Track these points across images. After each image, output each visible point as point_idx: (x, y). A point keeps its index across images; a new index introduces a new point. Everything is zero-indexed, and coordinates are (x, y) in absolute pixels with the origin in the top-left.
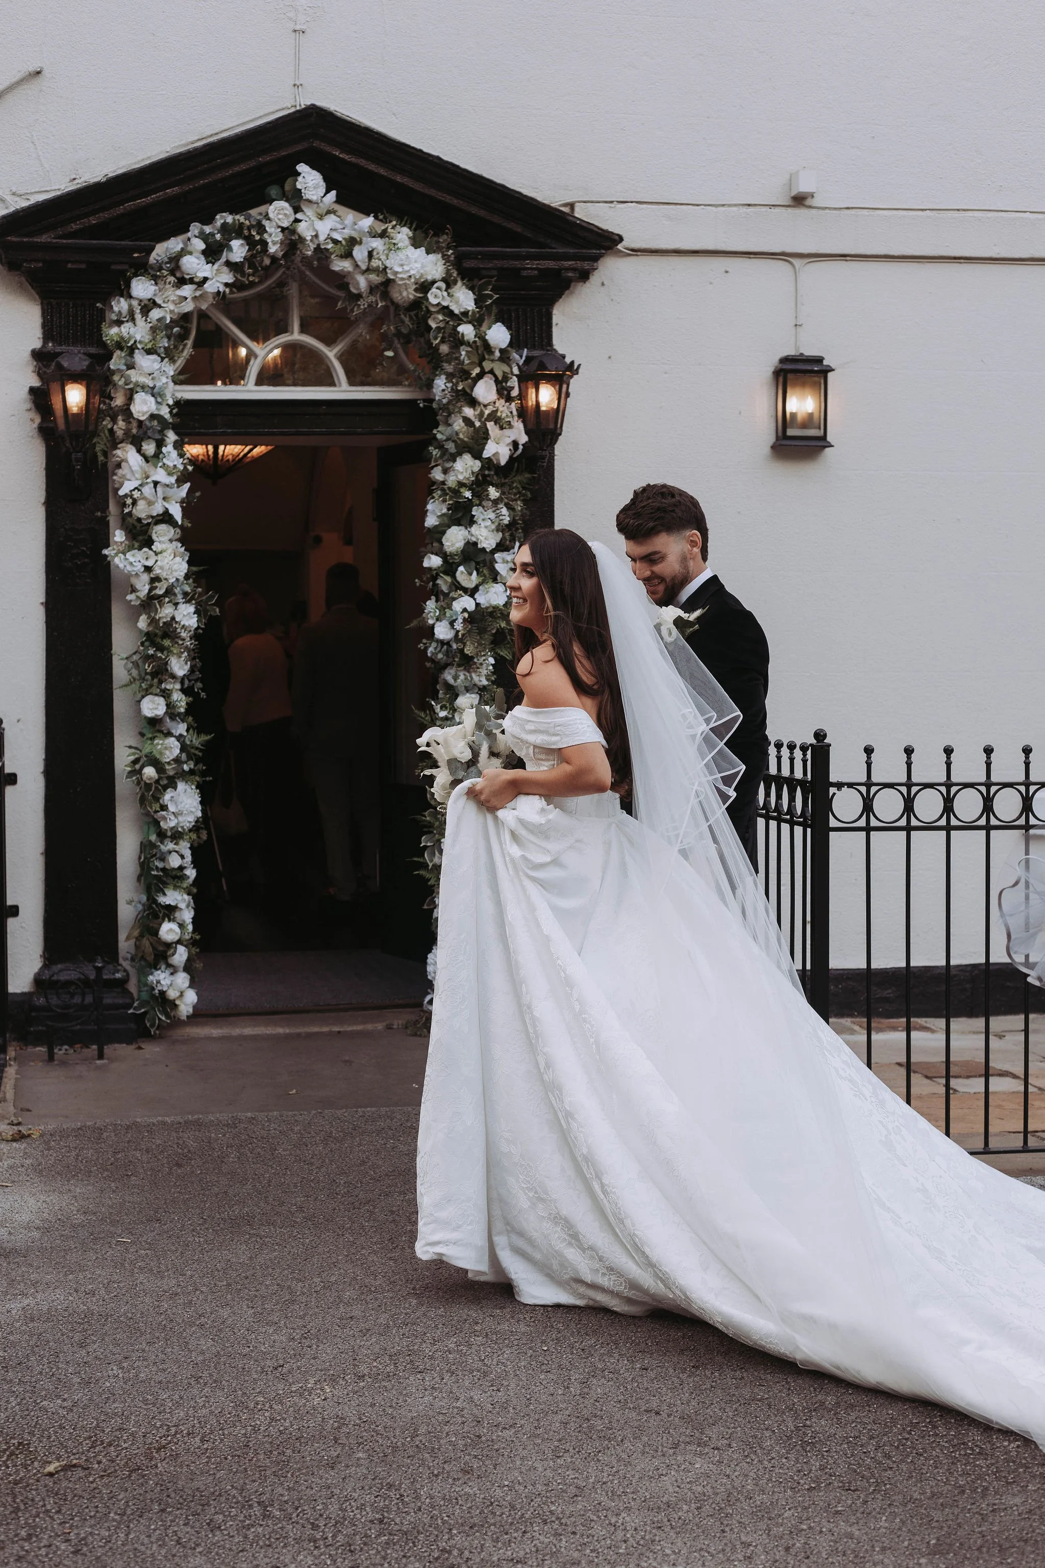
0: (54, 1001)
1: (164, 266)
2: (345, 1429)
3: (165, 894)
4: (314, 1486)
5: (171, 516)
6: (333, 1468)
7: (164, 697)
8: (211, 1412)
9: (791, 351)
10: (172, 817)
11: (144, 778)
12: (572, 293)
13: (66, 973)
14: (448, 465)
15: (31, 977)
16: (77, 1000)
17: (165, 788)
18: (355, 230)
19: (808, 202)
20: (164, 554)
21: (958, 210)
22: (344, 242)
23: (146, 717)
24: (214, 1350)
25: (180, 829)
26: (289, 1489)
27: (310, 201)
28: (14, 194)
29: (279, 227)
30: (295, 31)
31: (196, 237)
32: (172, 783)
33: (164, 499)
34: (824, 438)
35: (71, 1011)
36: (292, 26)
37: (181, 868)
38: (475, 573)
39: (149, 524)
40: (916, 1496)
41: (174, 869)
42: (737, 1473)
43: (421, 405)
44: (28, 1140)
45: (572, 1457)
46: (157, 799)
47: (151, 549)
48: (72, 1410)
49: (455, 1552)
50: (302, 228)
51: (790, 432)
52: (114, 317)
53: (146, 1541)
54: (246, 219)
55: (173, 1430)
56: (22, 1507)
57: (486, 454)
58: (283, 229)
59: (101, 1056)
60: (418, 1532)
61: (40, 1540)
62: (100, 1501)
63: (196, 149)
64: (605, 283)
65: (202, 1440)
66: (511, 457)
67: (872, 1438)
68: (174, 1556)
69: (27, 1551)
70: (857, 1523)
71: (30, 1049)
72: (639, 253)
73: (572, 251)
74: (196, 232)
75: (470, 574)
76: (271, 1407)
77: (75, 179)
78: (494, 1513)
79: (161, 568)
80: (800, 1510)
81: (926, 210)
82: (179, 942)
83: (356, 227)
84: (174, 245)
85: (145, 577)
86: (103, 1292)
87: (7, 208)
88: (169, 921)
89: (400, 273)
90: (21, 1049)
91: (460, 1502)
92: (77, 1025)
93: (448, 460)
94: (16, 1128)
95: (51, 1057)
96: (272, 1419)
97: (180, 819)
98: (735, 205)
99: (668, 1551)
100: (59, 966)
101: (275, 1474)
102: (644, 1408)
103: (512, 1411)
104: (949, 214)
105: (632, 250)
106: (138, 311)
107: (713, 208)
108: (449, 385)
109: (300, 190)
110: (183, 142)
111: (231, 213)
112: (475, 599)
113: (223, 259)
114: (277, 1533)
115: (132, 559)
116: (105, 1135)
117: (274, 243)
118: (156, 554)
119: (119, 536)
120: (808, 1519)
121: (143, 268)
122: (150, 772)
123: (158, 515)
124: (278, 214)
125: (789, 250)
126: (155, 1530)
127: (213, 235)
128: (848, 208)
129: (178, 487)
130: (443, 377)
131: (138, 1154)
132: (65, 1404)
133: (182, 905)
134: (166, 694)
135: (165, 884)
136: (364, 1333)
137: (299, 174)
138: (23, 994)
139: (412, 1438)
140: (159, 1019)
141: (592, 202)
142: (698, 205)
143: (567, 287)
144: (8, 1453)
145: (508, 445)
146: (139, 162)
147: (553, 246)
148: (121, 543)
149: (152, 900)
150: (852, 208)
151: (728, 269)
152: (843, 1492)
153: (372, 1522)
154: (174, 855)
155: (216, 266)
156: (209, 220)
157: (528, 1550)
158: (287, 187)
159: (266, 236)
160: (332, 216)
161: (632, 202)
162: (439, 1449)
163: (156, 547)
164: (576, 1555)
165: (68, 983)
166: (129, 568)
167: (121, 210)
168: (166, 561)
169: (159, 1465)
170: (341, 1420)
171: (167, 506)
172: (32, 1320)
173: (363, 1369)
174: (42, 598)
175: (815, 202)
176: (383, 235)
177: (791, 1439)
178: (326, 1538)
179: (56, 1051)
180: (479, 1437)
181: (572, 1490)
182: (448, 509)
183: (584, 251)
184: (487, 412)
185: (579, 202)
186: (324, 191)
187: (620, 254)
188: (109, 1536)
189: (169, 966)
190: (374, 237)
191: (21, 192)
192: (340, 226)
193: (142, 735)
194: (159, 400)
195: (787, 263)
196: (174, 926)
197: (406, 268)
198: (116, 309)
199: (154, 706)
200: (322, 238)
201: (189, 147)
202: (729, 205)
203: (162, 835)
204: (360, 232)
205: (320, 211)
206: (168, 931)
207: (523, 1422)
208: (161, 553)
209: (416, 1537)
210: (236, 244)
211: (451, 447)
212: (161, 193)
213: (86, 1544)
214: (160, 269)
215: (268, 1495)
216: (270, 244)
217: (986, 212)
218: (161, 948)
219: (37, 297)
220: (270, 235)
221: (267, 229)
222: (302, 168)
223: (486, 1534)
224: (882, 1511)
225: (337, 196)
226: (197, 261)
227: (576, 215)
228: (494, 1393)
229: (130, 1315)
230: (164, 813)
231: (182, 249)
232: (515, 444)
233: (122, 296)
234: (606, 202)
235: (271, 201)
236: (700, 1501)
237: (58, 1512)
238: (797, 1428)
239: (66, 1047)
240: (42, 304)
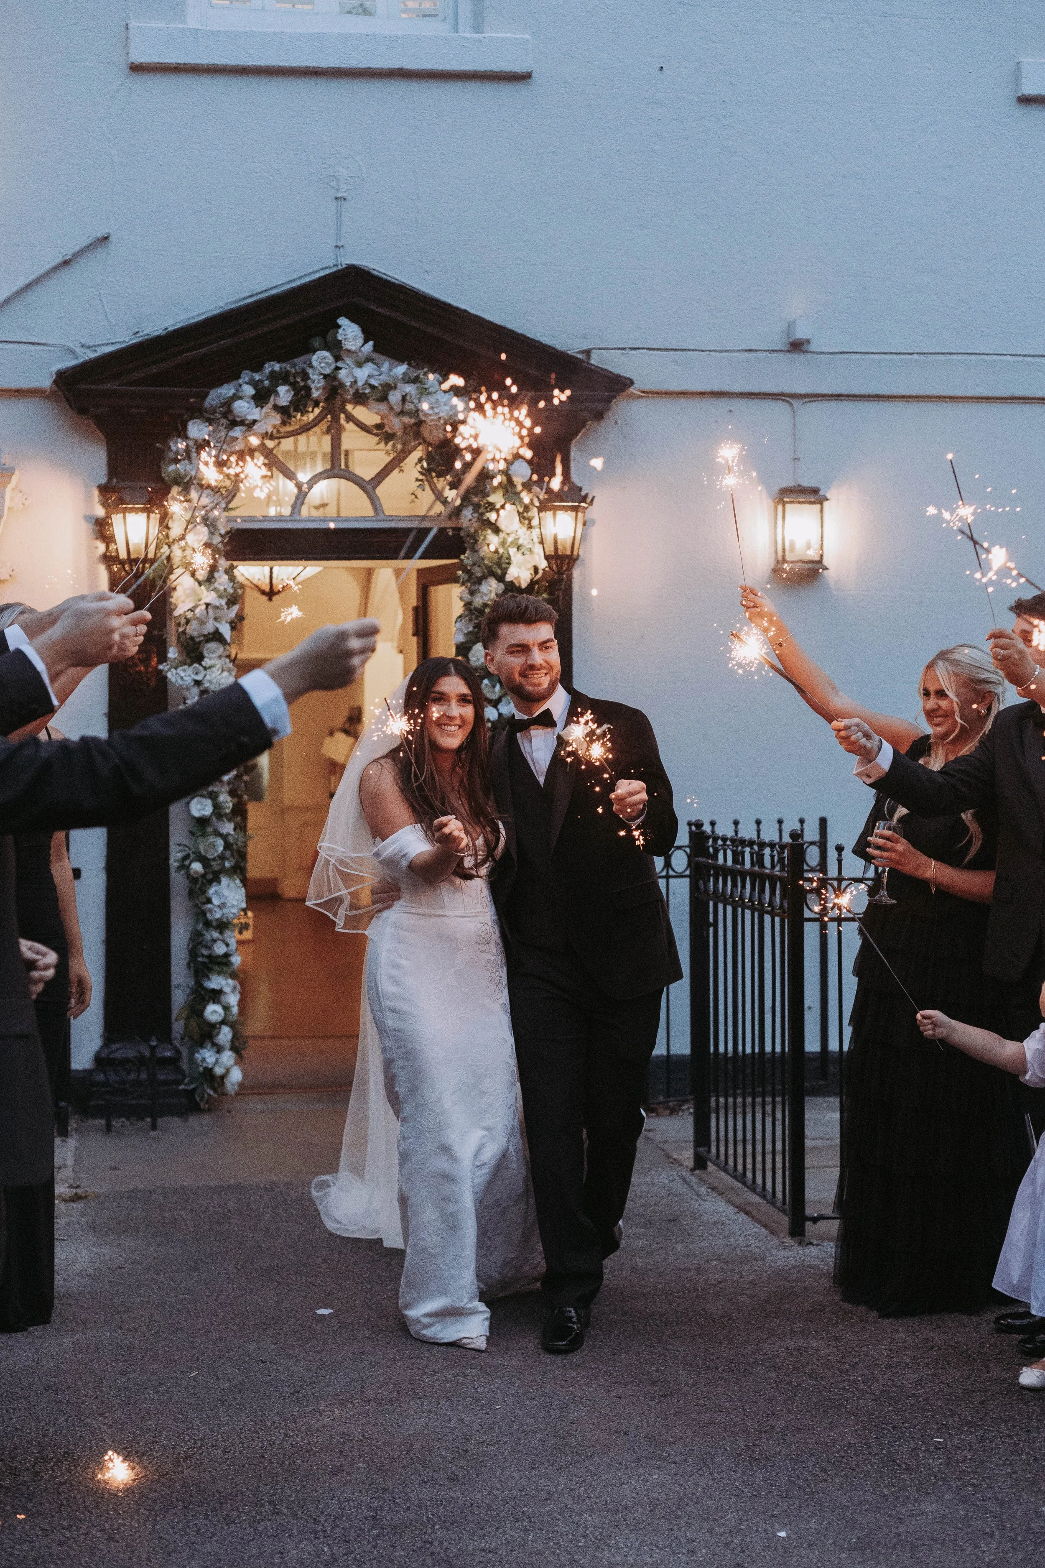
0: (112, 1077)
1: (218, 410)
2: (349, 1444)
3: (209, 979)
4: (318, 1489)
5: (221, 635)
6: (336, 1475)
7: (211, 798)
8: (234, 1429)
9: (789, 483)
10: (217, 910)
11: (192, 872)
12: (588, 431)
13: (125, 1052)
14: (474, 588)
15: (91, 1055)
16: (133, 1076)
17: (210, 882)
18: (390, 376)
19: (805, 348)
20: (213, 669)
21: (945, 354)
22: (380, 388)
23: (194, 818)
24: (239, 1378)
25: (225, 920)
26: (297, 1491)
27: (349, 351)
28: (83, 346)
29: (322, 374)
30: (337, 198)
31: (247, 383)
32: (216, 879)
33: (216, 619)
34: (820, 560)
35: (127, 1086)
36: (334, 194)
37: (227, 955)
38: (498, 686)
39: (200, 642)
40: (844, 1502)
41: (218, 956)
42: (689, 1483)
43: (450, 534)
44: (84, 1201)
45: (546, 1468)
46: (204, 892)
47: (201, 665)
48: (111, 1426)
49: (436, 1543)
50: (343, 375)
51: (788, 555)
52: (172, 455)
53: (171, 1531)
54: (291, 367)
55: (199, 1443)
56: (65, 1503)
57: (508, 578)
58: (325, 377)
59: (154, 1127)
60: (406, 1527)
61: (78, 1528)
62: (132, 1499)
63: (247, 306)
64: (619, 422)
65: (224, 1452)
66: (532, 580)
67: (812, 1455)
68: (193, 1543)
69: (68, 1538)
70: (790, 1524)
71: (91, 1122)
72: (650, 395)
73: (587, 394)
74: (247, 379)
75: (494, 686)
76: (286, 1425)
77: (137, 332)
78: (473, 1513)
79: (210, 682)
80: (741, 1512)
81: (915, 353)
82: (223, 1022)
83: (391, 374)
84: (227, 390)
85: (195, 691)
86: (145, 1329)
87: (77, 358)
88: (214, 1003)
89: (431, 415)
90: (82, 1121)
91: (444, 1503)
92: (133, 1099)
93: (474, 583)
94: (74, 1190)
95: (109, 1128)
96: (286, 1435)
97: (225, 911)
98: (738, 351)
99: (621, 1545)
100: (118, 1046)
101: (285, 1480)
102: (614, 1429)
103: (497, 1431)
104: (935, 357)
105: (643, 392)
106: (194, 450)
107: (717, 354)
108: (476, 515)
109: (340, 341)
110: (236, 298)
111: (278, 362)
112: (498, 710)
113: (271, 403)
114: (283, 1526)
115: (183, 674)
116: (154, 1197)
117: (317, 389)
118: (205, 668)
119: (173, 653)
120: (747, 1520)
121: (199, 413)
122: (197, 867)
123: (209, 634)
124: (321, 363)
125: (787, 390)
126: (178, 1523)
127: (261, 381)
128: (842, 353)
129: (228, 608)
130: (471, 508)
131: (183, 1214)
132: (106, 1421)
133: (227, 990)
134: (213, 796)
135: (210, 970)
136: (372, 1365)
137: (340, 327)
138: (84, 1071)
139: (408, 1452)
140: (209, 1095)
141: (607, 349)
142: (703, 351)
143: (584, 425)
144: (55, 1460)
145: (529, 569)
146: (194, 317)
148: (175, 659)
149: (199, 985)
150: (846, 353)
151: (732, 409)
152: (780, 1499)
153: (366, 1518)
154: (220, 943)
155: (264, 410)
156: (258, 368)
157: (499, 1543)
158: (329, 338)
159: (309, 382)
160: (370, 365)
161: (643, 349)
162: (430, 1461)
163: (207, 662)
164: (541, 1547)
165: (126, 1061)
166: (180, 682)
167: (180, 359)
168: (214, 675)
169: (185, 1471)
170: (347, 1437)
171: (217, 625)
172: (81, 1352)
173: (370, 1394)
174: (105, 709)
175: (813, 347)
176: (415, 380)
177: (741, 1455)
178: (326, 1531)
179: (114, 1123)
180: (466, 1451)
181: (544, 1495)
182: (475, 627)
183: (599, 394)
184: (510, 540)
185: (596, 349)
186: (362, 341)
187: (633, 397)
188: (139, 1527)
189: (214, 1044)
190: (408, 382)
191: (91, 344)
192: (377, 373)
193: (192, 834)
194: (213, 530)
195: (785, 404)
196: (218, 1008)
197: (436, 410)
198: (174, 448)
199: (202, 807)
200: (360, 383)
201: (241, 304)
202: (732, 351)
203: (208, 924)
204: (395, 378)
205: (358, 359)
206: (213, 1012)
207: (506, 1440)
208: (210, 667)
209: (403, 1531)
210: (282, 389)
211: (478, 572)
212: (215, 345)
213: (118, 1533)
214: (214, 412)
215: (277, 1496)
216: (313, 390)
217: (969, 355)
218: (206, 1028)
219: (103, 437)
220: (313, 382)
221: (311, 376)
222: (343, 321)
223: (464, 1529)
224: (814, 1514)
225: (375, 346)
226: (247, 405)
227: (593, 362)
228: (483, 1416)
229: (167, 1349)
230: (210, 906)
231: (234, 394)
232: (536, 569)
233: (179, 436)
234: (619, 349)
235: (314, 351)
236: (654, 1504)
237: (97, 1507)
238: (747, 1446)
239: (123, 1119)
240: (107, 443)
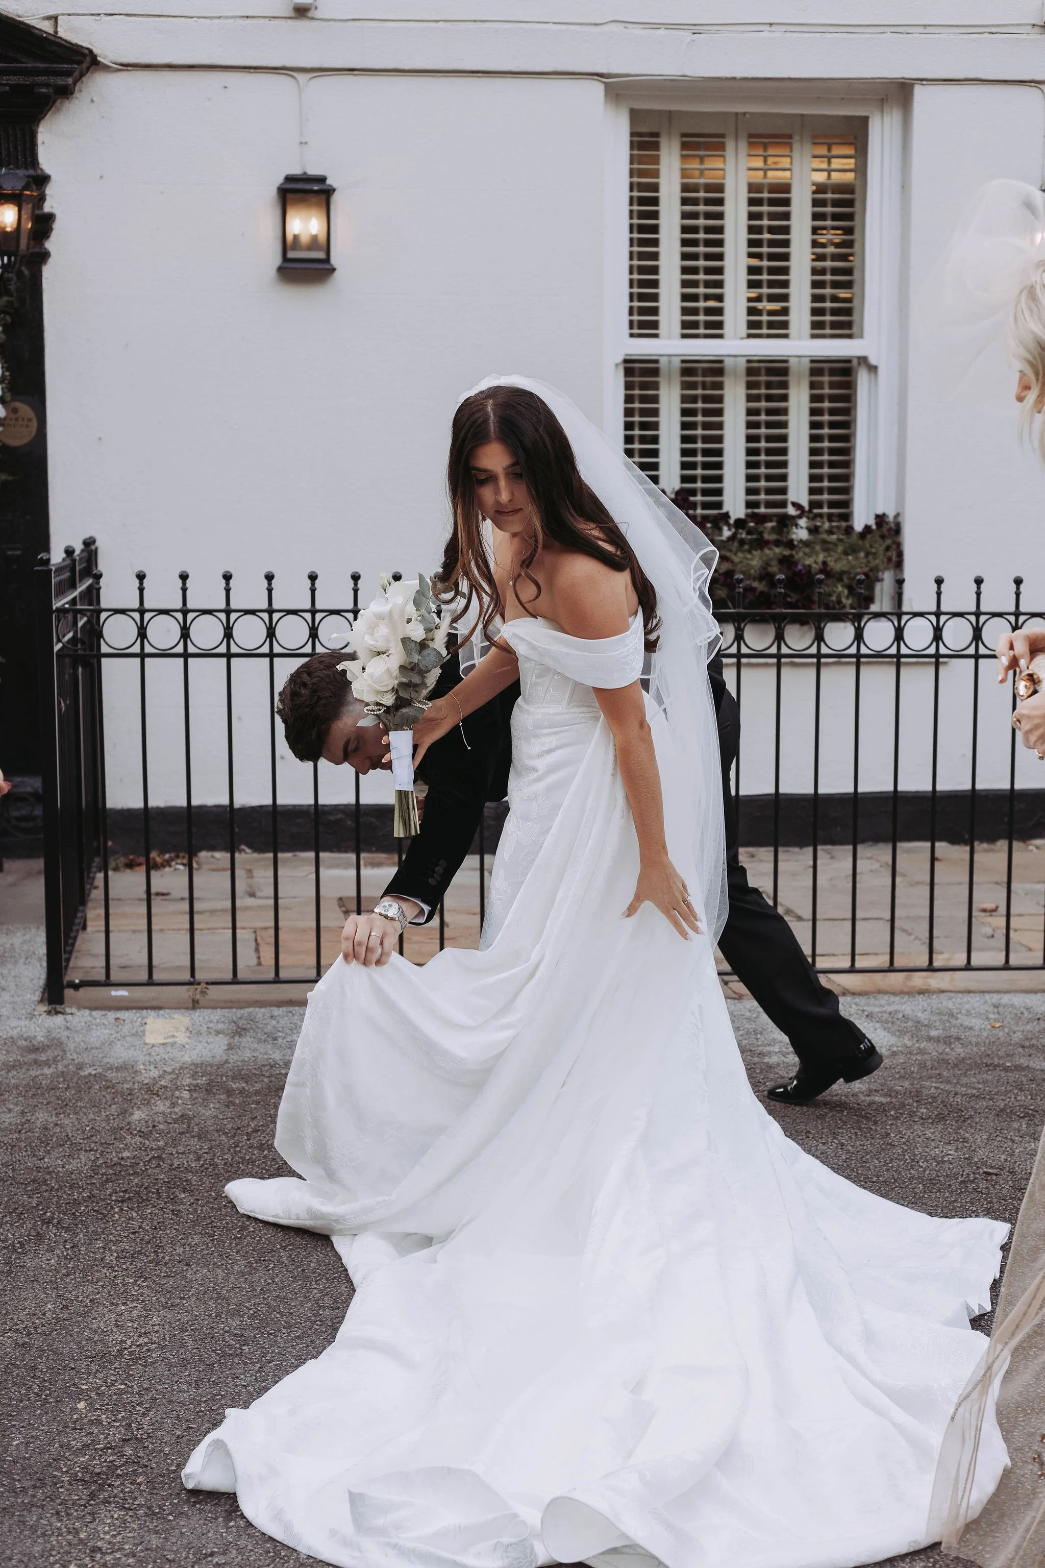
9: (296, 171)
12: (58, 110)
19: (310, 14)
21: (475, 21)
34: (327, 260)
51: (291, 255)
64: (94, 99)
72: (129, 68)
73: (42, 66)
81: (440, 21)
98: (232, 17)
104: (463, 25)
105: (118, 65)
107: (208, 21)
125: (290, 64)
128: (354, 20)
141: (78, 15)
142: (191, 18)
143: (50, 104)
147: (24, 60)
150: (359, 20)
151: (226, 84)
161: (120, 15)
175: (318, 14)
183: (55, 66)
185: (63, 15)
187: (107, 70)
195: (288, 77)
202: (226, 18)
217: (504, 23)
227: (58, 28)
234: (93, 15)
